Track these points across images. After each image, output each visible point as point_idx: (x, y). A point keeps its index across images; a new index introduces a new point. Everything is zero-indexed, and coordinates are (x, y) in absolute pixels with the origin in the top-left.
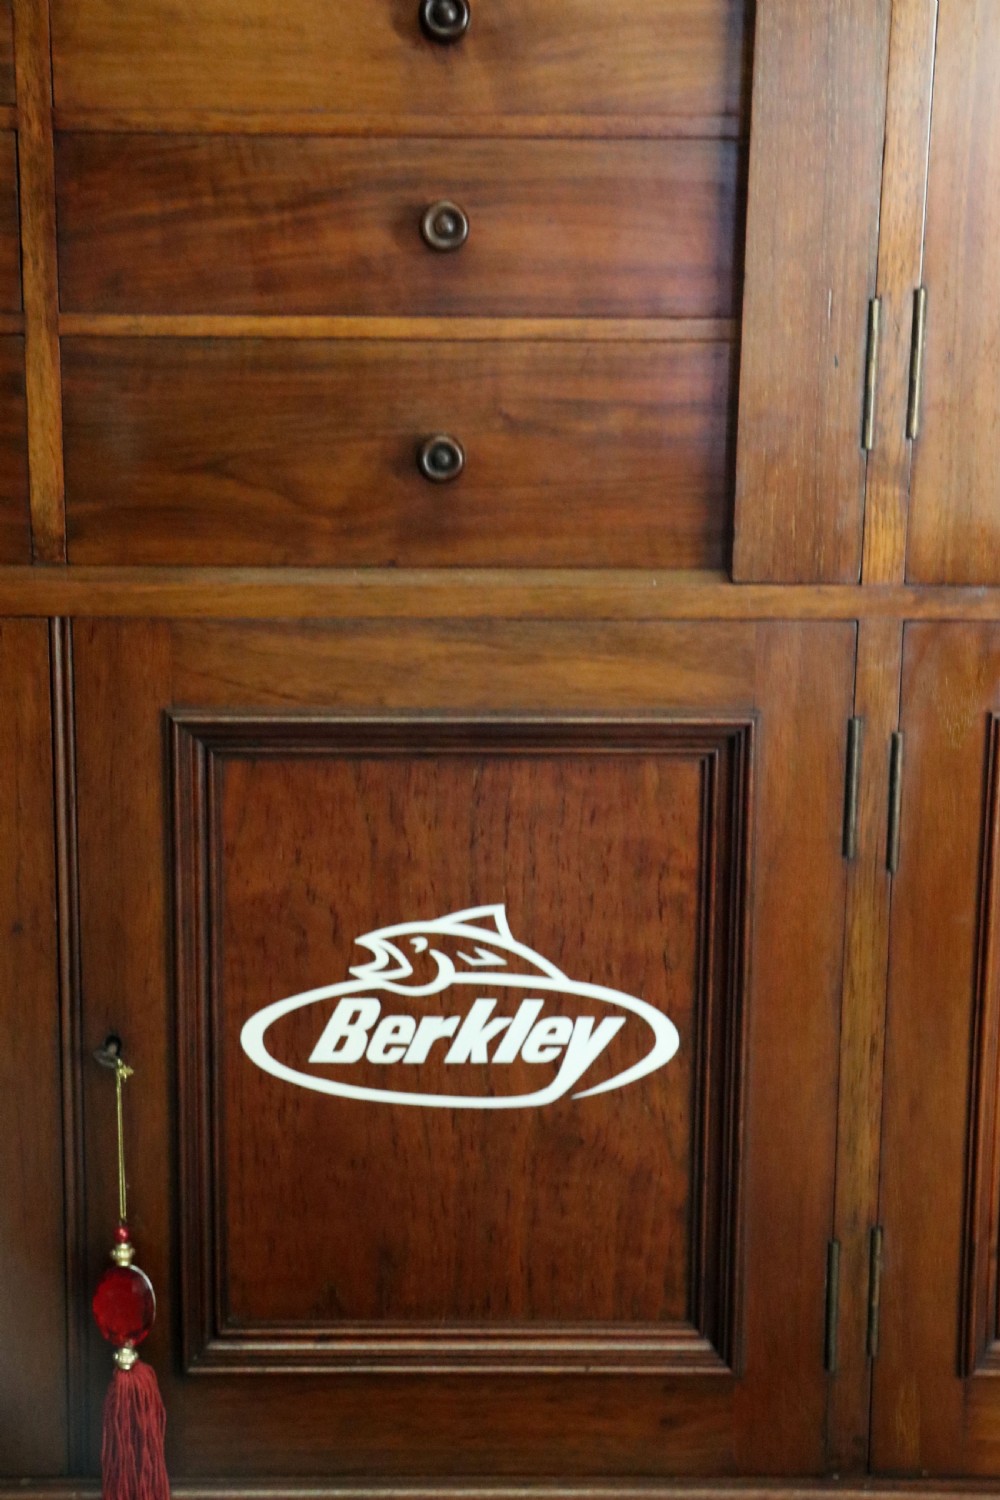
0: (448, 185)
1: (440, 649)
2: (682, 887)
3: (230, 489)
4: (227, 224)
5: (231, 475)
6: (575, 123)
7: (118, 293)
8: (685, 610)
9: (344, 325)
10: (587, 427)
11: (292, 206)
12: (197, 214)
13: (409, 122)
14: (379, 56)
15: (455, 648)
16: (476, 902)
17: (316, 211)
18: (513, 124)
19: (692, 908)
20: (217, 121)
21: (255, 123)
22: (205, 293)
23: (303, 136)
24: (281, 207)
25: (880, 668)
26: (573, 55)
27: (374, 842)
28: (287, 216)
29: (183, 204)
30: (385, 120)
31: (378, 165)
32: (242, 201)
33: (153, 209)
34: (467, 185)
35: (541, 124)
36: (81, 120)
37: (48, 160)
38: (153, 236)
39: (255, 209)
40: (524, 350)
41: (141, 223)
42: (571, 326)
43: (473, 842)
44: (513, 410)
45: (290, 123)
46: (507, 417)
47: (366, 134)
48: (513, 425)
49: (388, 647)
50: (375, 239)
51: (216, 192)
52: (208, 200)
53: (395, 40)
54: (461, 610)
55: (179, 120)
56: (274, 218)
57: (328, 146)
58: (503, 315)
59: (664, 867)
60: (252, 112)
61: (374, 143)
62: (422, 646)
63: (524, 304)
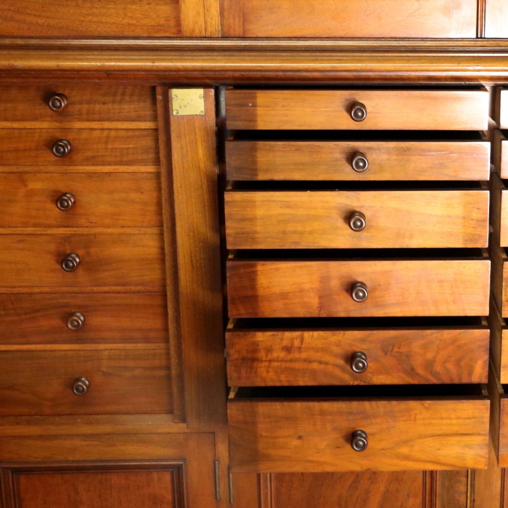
0: (78, 307)
1: (84, 443)
4: (9, 319)
5: (17, 390)
6: (116, 289)
8: (160, 431)
9: (49, 347)
10: (128, 374)
11: (29, 313)
13: (64, 289)
14: (53, 271)
15: (88, 443)
17: (37, 314)
18: (95, 289)
20: (3, 290)
21: (15, 290)
22: (4, 338)
23: (31, 294)
24: (26, 314)
26: (114, 270)
27: (69, 497)
28: (28, 316)
30: (57, 289)
31: (56, 302)
32: (13, 312)
34: (83, 307)
35: (106, 289)
39: (18, 315)
40: (106, 353)
42: (121, 346)
44: (105, 370)
45: (27, 290)
46: (102, 371)
47: (51, 293)
48: (105, 374)
49: (67, 443)
50: (56, 322)
51: (5, 310)
53: (57, 266)
54: (89, 432)
56: (24, 317)
57: (39, 296)
58: (98, 343)
59: (162, 501)
60: (14, 287)
61: (54, 295)
62: (78, 442)
63: (105, 341)
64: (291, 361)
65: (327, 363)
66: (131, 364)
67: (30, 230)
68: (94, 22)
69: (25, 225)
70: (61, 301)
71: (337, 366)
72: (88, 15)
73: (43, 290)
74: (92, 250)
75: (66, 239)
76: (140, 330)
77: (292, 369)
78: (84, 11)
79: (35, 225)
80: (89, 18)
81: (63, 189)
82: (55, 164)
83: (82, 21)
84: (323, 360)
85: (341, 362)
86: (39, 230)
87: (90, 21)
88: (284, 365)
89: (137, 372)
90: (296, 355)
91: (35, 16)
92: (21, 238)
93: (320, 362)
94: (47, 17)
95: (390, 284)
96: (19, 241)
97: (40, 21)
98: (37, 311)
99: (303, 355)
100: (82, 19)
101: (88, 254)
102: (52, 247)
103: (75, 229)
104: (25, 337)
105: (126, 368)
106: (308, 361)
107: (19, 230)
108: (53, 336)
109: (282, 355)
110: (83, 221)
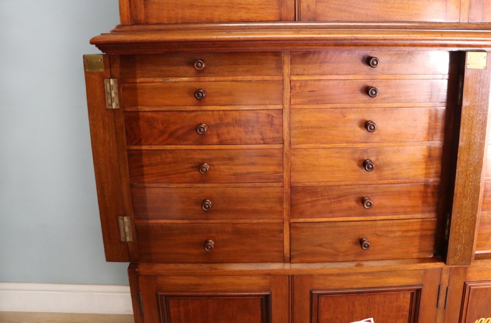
0: (368, 193)
1: (364, 278)
2: (407, 313)
3: (323, 249)
4: (324, 202)
5: (323, 247)
6: (392, 181)
7: (302, 214)
8: (410, 269)
10: (392, 235)
11: (337, 198)
12: (318, 200)
13: (360, 182)
14: (354, 171)
15: (367, 277)
16: (368, 318)
17: (341, 199)
18: (380, 182)
19: (408, 316)
20: (322, 184)
21: (330, 184)
22: (319, 214)
23: (339, 186)
24: (334, 198)
25: (445, 277)
26: (393, 169)
27: (349, 309)
28: (336, 200)
29: (315, 199)
30: (356, 182)
31: (354, 190)
32: (327, 198)
33: (309, 199)
34: (371, 193)
35: (386, 182)
36: (296, 184)
37: (289, 191)
38: (309, 204)
39: (330, 199)
40: (381, 222)
41: (307, 202)
42: (390, 217)
43: (368, 308)
44: (379, 233)
45: (337, 184)
46: (377, 234)
47: (351, 185)
48: (378, 236)
49: (354, 278)
50: (353, 203)
51: (322, 196)
52: (320, 198)
53: (358, 168)
55: (315, 184)
56: (333, 200)
57: (345, 187)
58: (377, 216)
59: (403, 310)
60: (329, 182)
61: (353, 186)
62: (360, 277)
63: (381, 214)
66: (395, 229)
67: (344, 145)
68: (395, 12)
69: (341, 142)
70: (357, 190)
72: (391, 7)
73: (347, 183)
74: (380, 157)
75: (365, 151)
76: (403, 207)
78: (389, 5)
79: (347, 142)
80: (392, 10)
81: (368, 119)
82: (364, 102)
83: (387, 11)
86: (350, 145)
87: (392, 12)
89: (398, 234)
91: (360, 8)
92: (337, 150)
94: (367, 9)
96: (337, 152)
97: (362, 12)
98: (342, 196)
100: (387, 10)
101: (377, 159)
102: (357, 156)
103: (371, 144)
104: (332, 213)
105: (392, 232)
107: (337, 145)
108: (349, 211)
110: (377, 139)
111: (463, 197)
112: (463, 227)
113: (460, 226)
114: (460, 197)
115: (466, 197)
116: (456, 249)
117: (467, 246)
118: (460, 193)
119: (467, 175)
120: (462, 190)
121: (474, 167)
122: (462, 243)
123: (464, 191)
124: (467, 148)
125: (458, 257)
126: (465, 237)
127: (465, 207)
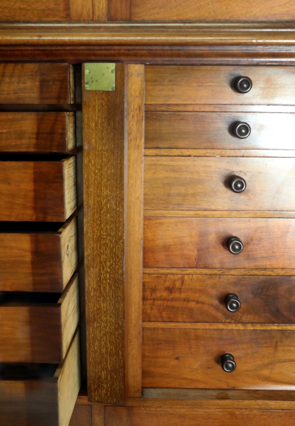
64: (172, 300)
65: (203, 303)
71: (212, 305)
77: (173, 307)
84: (200, 300)
85: (216, 302)
88: (166, 303)
90: (177, 295)
93: (197, 302)
95: (261, 239)
99: (183, 295)
106: (187, 300)
109: (165, 294)
111: (100, 297)
112: (106, 344)
113: (100, 342)
114: (94, 295)
115: (103, 296)
116: (100, 377)
117: (116, 374)
118: (95, 289)
119: (101, 262)
120: (97, 286)
121: (111, 250)
122: (107, 369)
123: (100, 286)
124: (97, 219)
125: (104, 391)
126: (110, 360)
127: (105, 312)
